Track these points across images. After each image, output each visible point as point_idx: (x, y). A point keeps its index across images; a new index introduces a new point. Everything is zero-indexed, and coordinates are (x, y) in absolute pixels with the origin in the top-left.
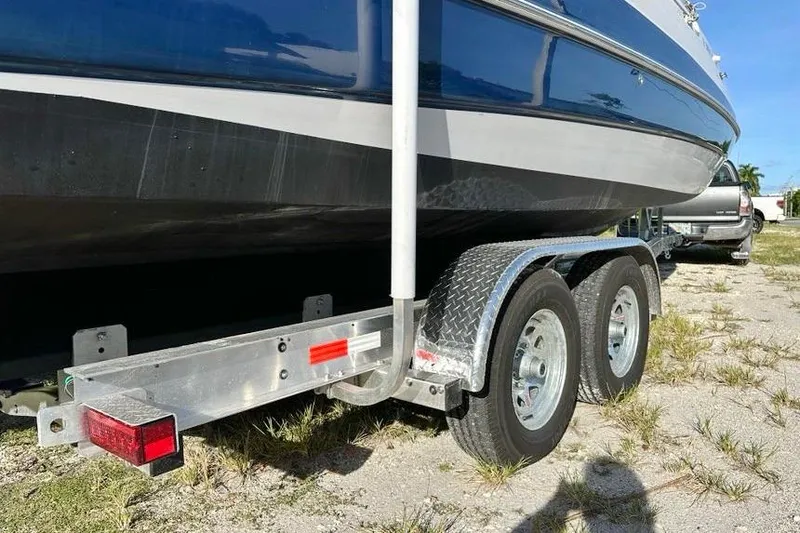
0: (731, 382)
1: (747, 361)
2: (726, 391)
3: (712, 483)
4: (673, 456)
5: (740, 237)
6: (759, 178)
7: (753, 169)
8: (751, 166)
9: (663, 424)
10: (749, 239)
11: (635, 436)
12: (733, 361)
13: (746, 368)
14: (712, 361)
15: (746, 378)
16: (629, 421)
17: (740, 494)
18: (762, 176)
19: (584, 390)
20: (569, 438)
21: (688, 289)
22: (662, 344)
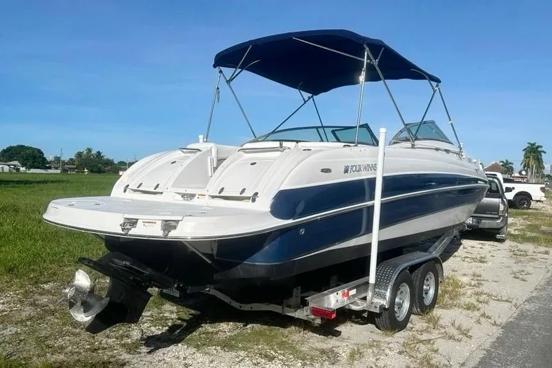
0: (468, 308)
1: (478, 301)
2: (465, 312)
3: (451, 338)
4: (443, 331)
5: (500, 227)
6: (542, 154)
7: (538, 147)
8: (537, 145)
9: (441, 322)
10: (505, 227)
11: (431, 325)
12: (473, 301)
13: (476, 303)
14: (464, 300)
15: (475, 307)
16: (429, 321)
17: (459, 341)
18: (545, 153)
19: (415, 310)
20: (409, 325)
21: (466, 259)
22: (445, 292)
